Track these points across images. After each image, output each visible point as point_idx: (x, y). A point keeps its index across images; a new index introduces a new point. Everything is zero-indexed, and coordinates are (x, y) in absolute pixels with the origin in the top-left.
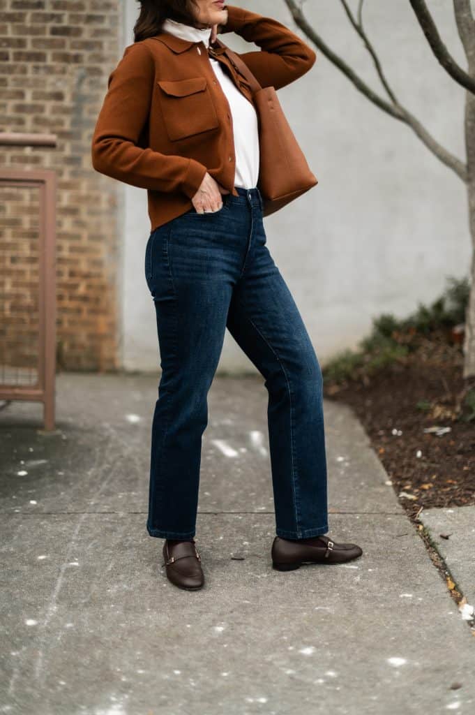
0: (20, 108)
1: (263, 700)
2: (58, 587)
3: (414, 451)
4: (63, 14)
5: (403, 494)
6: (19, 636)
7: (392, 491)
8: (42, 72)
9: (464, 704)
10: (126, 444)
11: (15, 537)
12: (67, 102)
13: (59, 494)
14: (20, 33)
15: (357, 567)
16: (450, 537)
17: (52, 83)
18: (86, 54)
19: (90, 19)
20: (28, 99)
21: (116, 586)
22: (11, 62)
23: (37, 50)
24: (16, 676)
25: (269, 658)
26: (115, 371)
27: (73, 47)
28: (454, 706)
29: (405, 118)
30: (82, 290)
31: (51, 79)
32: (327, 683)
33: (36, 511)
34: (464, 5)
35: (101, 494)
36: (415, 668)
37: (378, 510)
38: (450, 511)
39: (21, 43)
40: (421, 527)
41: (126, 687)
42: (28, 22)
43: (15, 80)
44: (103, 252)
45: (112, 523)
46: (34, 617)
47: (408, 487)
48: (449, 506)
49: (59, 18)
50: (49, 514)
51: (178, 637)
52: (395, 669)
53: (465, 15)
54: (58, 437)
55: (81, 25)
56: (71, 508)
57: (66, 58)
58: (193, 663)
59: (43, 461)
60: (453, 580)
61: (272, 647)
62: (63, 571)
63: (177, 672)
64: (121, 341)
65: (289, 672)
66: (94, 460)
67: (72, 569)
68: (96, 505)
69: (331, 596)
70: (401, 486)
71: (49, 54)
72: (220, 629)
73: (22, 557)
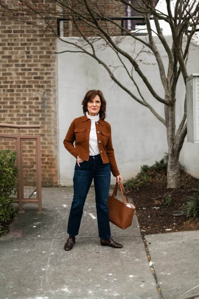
0: (25, 103)
1: (99, 286)
2: (49, 260)
3: (148, 215)
4: (37, 73)
5: (142, 230)
6: (41, 273)
7: (139, 229)
8: (31, 91)
9: (144, 286)
10: (63, 215)
11: (36, 246)
12: (40, 100)
13: (46, 233)
14: (24, 79)
15: (125, 253)
16: (151, 244)
17: (34, 94)
18: (45, 85)
19: (46, 74)
20: (27, 100)
21: (64, 259)
22: (21, 88)
23: (30, 84)
24: (42, 282)
25: (101, 276)
26: (57, 186)
27: (41, 83)
28: (142, 286)
29: (147, 105)
30: (46, 160)
31: (35, 93)
32: (114, 282)
33: (40, 239)
34: (163, 74)
35: (57, 233)
36: (135, 278)
37: (134, 235)
38: (153, 235)
39: (24, 82)
40: (145, 240)
41: (68, 284)
42: (26, 75)
43: (22, 94)
44: (53, 148)
45: (61, 242)
46: (44, 268)
47: (144, 228)
48: (154, 234)
49: (36, 74)
50: (44, 239)
51: (80, 272)
52: (130, 278)
53: (163, 77)
54: (43, 213)
55: (43, 76)
56: (50, 237)
57: (39, 86)
58: (83, 278)
59: (40, 222)
60: (149, 255)
61: (102, 274)
62: (50, 256)
63: (80, 280)
64: (59, 176)
65: (106, 279)
66: (54, 222)
67: (52, 255)
68: (56, 236)
69: (118, 261)
70: (142, 227)
71: (34, 85)
72: (90, 270)
73: (39, 252)
